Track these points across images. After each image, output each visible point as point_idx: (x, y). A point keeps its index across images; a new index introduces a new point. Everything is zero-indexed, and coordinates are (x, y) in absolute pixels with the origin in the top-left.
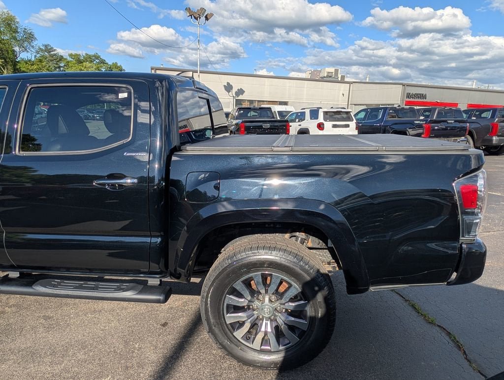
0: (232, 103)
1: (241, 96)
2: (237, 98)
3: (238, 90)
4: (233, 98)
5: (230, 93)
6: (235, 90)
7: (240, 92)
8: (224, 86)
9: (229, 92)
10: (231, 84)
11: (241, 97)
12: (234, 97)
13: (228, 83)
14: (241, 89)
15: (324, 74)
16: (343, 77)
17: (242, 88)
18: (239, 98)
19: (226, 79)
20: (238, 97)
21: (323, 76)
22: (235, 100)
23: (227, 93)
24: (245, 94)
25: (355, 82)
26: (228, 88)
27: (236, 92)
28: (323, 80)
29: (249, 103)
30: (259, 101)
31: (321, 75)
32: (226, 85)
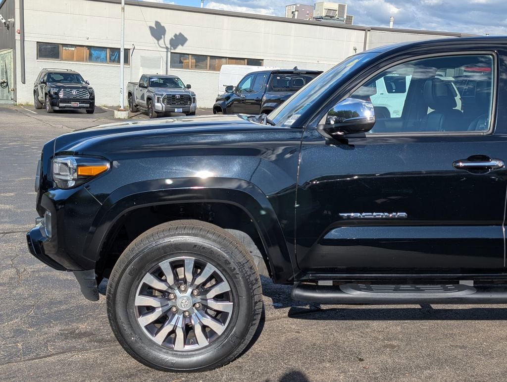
0: (165, 59)
1: (180, 47)
2: (172, 51)
3: (176, 36)
4: (165, 50)
5: (161, 41)
6: (169, 35)
7: (179, 39)
8: (151, 28)
9: (158, 39)
10: (162, 25)
11: (180, 49)
12: (167, 48)
13: (157, 23)
14: (180, 34)
15: (322, 12)
16: (349, 18)
17: (182, 33)
18: (177, 51)
19: (153, 16)
20: (175, 49)
21: (319, 16)
22: (169, 54)
23: (156, 41)
24: (186, 44)
25: (373, 29)
26: (158, 31)
27: (171, 40)
28: (318, 22)
29: (194, 61)
30: (212, 57)
31: (316, 14)
32: (154, 26)
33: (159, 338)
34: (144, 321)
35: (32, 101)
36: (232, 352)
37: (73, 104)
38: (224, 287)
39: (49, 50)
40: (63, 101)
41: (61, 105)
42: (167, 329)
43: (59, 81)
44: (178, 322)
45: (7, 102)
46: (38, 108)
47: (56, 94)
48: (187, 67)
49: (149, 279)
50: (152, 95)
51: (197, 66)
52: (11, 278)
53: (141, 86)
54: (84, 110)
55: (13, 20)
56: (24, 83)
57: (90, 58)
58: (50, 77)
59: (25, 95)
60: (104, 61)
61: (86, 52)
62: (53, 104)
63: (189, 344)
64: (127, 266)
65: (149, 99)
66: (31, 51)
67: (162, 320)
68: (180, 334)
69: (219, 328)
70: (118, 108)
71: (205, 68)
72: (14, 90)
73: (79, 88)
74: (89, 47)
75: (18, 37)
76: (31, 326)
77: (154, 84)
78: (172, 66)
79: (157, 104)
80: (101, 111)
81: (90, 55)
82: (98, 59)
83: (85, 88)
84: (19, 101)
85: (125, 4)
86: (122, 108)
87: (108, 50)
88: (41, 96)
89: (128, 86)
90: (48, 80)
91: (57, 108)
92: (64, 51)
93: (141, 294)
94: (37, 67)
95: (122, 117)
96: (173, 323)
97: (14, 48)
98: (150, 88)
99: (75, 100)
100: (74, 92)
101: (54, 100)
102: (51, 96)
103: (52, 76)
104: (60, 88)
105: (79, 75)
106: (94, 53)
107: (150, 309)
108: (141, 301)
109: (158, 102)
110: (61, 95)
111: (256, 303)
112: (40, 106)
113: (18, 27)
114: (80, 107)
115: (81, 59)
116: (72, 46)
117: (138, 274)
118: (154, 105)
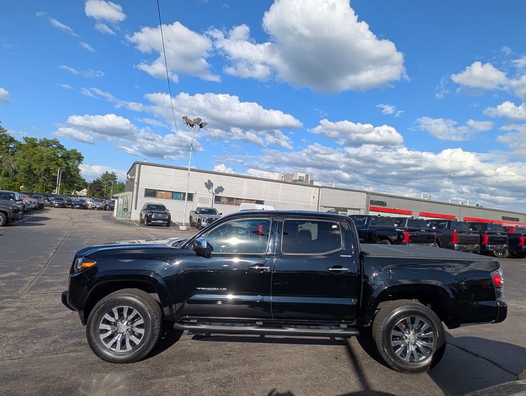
0: (212, 200)
2: (216, 195)
3: (218, 187)
5: (211, 190)
6: (215, 187)
7: (220, 189)
8: (205, 183)
9: (209, 189)
10: (212, 182)
11: (220, 194)
12: (213, 193)
13: (209, 181)
15: (297, 178)
16: (312, 181)
17: (222, 186)
18: (218, 195)
19: (207, 177)
21: (295, 180)
22: (214, 197)
23: (207, 190)
24: (224, 191)
25: (323, 187)
26: (209, 185)
27: (216, 190)
28: (295, 183)
29: (227, 200)
30: (237, 199)
31: (294, 178)
32: (207, 182)
33: (109, 345)
34: (103, 336)
35: (138, 219)
36: (142, 354)
37: (159, 222)
38: (141, 322)
39: (151, 193)
40: (154, 219)
41: (152, 221)
42: (113, 341)
43: (153, 209)
44: (118, 338)
45: (126, 219)
46: (141, 223)
47: (151, 216)
48: (223, 203)
49: (107, 316)
50: (200, 218)
51: (228, 203)
52: (68, 315)
53: (196, 213)
54: (165, 225)
55: (134, 177)
56: (136, 209)
57: (173, 198)
58: (149, 207)
59: (136, 215)
60: (179, 199)
61: (170, 194)
62: (148, 221)
63: (123, 349)
64: (97, 309)
65: (199, 220)
66: (142, 193)
67: (111, 337)
68: (119, 344)
69: (137, 341)
70: (182, 224)
71: (233, 204)
72: (130, 213)
73: (163, 213)
74: (172, 192)
75: (135, 186)
76: (63, 339)
77: (202, 212)
78: (215, 203)
79: (203, 223)
80: (175, 225)
81: (173, 196)
82: (177, 198)
83: (166, 213)
84: (132, 219)
85: (190, 170)
86: (184, 224)
87: (182, 194)
88: (143, 217)
89: (190, 213)
90: (147, 209)
91: (150, 223)
92: (159, 194)
93: (102, 323)
94: (144, 201)
95: (183, 229)
96: (116, 338)
97: (133, 191)
98: (200, 215)
99: (160, 219)
100: (160, 215)
101: (149, 219)
102: (147, 216)
103: (151, 206)
104: (152, 213)
105: (164, 206)
106: (175, 195)
107: (107, 331)
108: (102, 326)
109: (203, 222)
110: (153, 217)
111: (155, 329)
112: (142, 222)
113: (136, 180)
114: (162, 223)
115: (167, 198)
116: (163, 191)
117: (101, 313)
118: (201, 223)
